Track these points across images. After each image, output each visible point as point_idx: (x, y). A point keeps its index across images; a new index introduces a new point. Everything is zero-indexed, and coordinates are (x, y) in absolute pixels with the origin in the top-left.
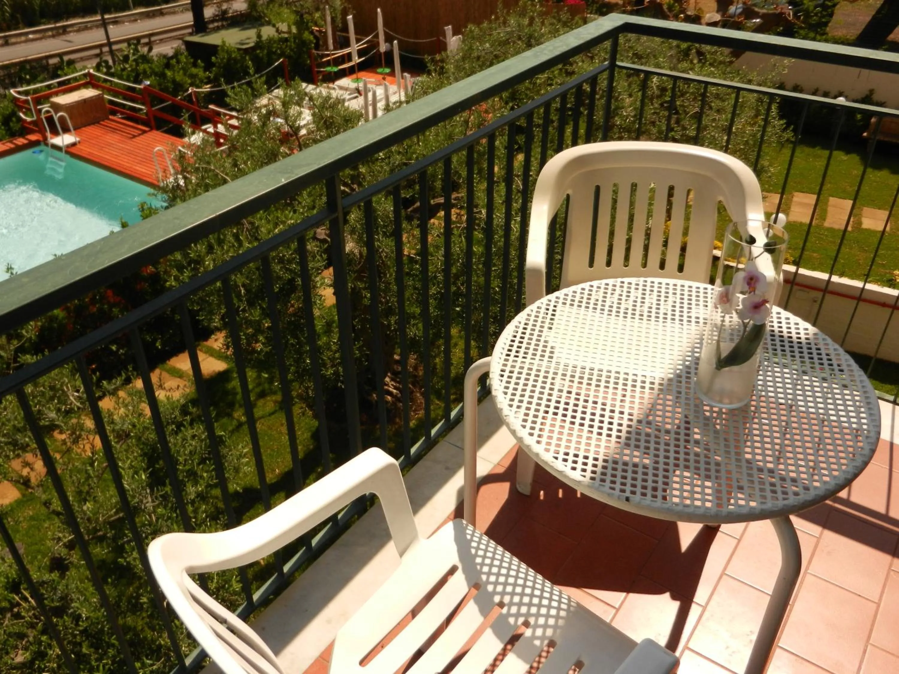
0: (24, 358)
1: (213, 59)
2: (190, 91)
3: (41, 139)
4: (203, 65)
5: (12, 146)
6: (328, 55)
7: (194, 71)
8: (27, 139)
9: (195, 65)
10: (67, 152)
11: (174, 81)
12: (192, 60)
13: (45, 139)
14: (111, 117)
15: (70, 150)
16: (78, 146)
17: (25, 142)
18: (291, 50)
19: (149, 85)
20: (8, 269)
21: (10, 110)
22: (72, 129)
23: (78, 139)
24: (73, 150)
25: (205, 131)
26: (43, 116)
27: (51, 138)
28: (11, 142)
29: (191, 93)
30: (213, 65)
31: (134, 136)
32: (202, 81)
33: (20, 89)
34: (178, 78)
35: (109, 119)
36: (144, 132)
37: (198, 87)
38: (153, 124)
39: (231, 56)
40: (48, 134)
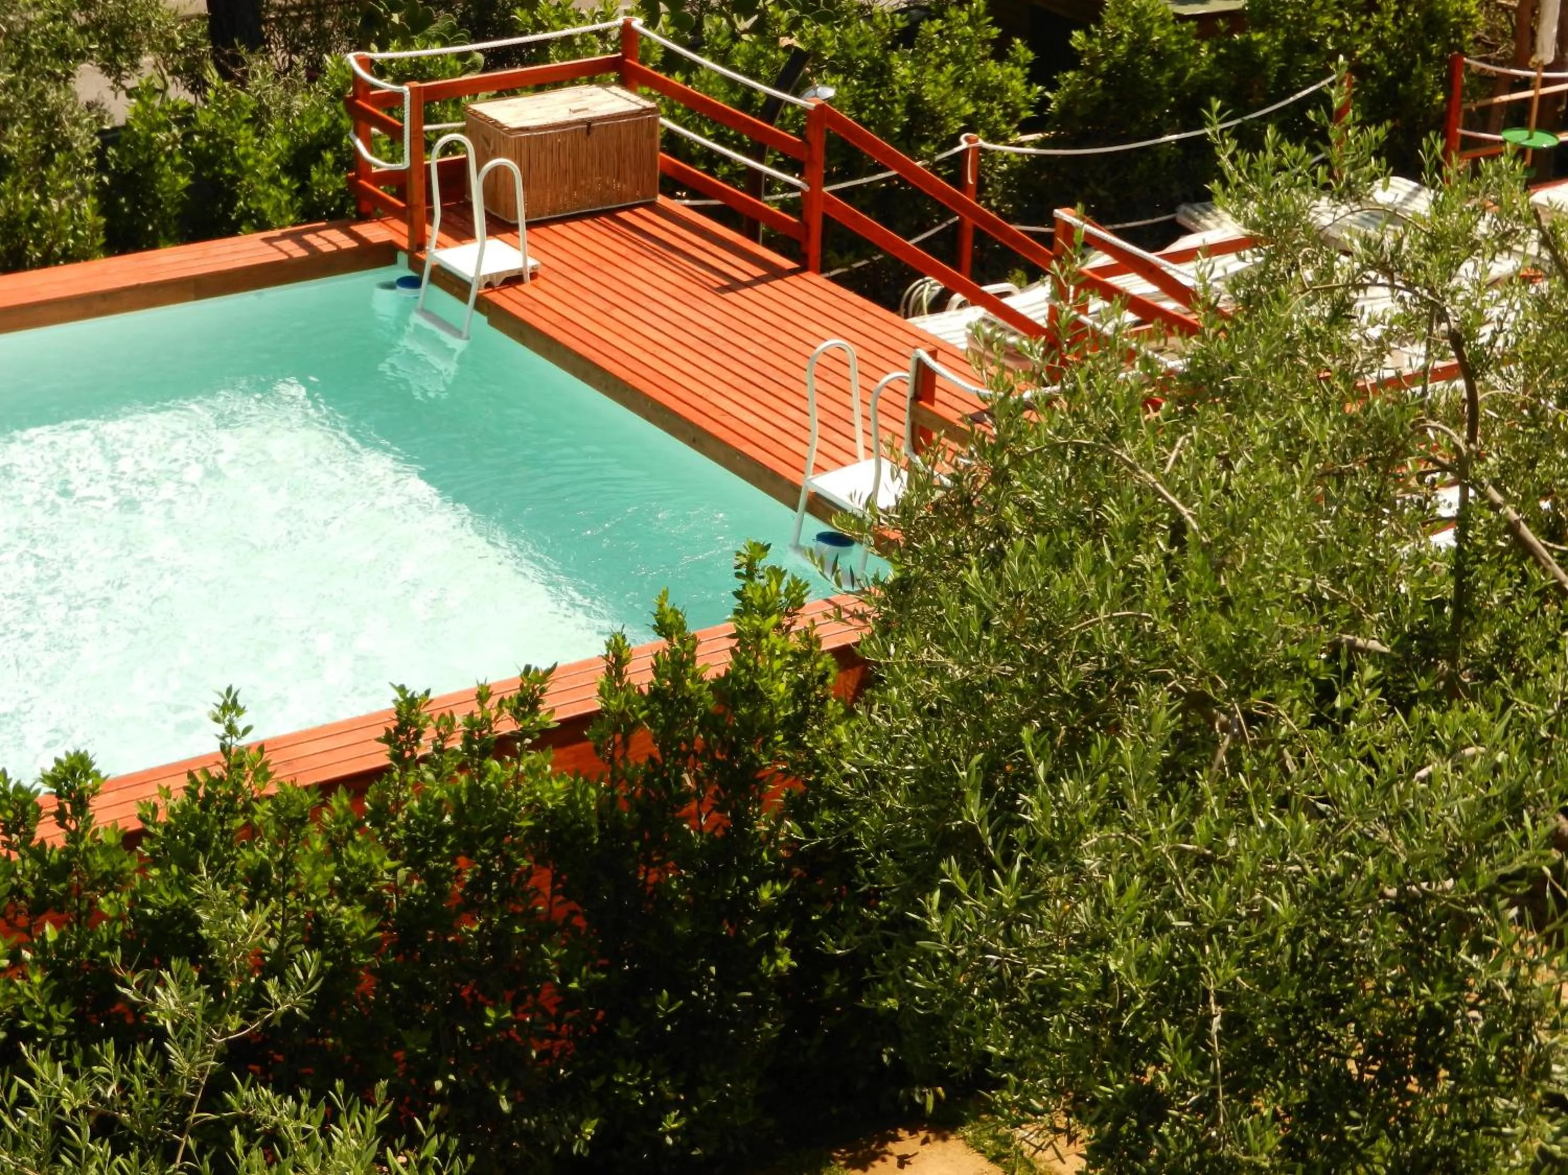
0: (249, 1095)
1: (1078, 37)
2: (964, 145)
3: (404, 242)
4: (1030, 55)
5: (299, 253)
6: (1526, 84)
7: (995, 71)
8: (355, 236)
9: (1000, 52)
10: (482, 305)
11: (914, 102)
12: (995, 32)
13: (419, 244)
14: (661, 199)
15: (494, 296)
16: (527, 287)
17: (346, 243)
18: (1380, 45)
19: (830, 100)
20: (225, 708)
21: (325, 122)
22: (522, 221)
23: (532, 262)
24: (505, 299)
25: (995, 305)
26: (434, 160)
27: (440, 245)
28: (296, 237)
29: (965, 151)
30: (1071, 60)
31: (735, 285)
32: (1012, 116)
33: (377, 55)
34: (930, 93)
35: (652, 206)
36: (777, 273)
37: (995, 136)
38: (814, 247)
39: (1146, 34)
40: (434, 232)
